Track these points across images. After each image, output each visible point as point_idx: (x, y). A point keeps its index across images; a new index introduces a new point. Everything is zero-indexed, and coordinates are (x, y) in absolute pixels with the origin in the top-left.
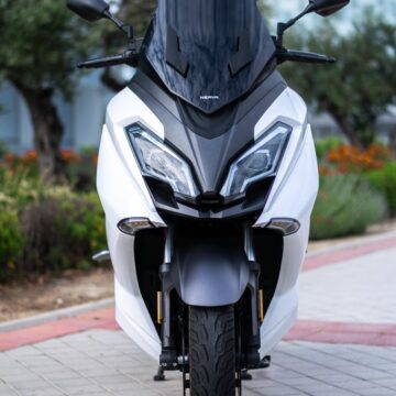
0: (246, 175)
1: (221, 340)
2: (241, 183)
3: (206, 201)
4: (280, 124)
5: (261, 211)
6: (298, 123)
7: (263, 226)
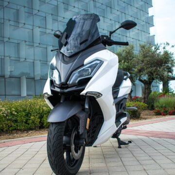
0: (79, 77)
1: (55, 136)
2: (77, 79)
3: (63, 86)
4: (98, 60)
5: (84, 89)
6: (106, 60)
7: (84, 95)
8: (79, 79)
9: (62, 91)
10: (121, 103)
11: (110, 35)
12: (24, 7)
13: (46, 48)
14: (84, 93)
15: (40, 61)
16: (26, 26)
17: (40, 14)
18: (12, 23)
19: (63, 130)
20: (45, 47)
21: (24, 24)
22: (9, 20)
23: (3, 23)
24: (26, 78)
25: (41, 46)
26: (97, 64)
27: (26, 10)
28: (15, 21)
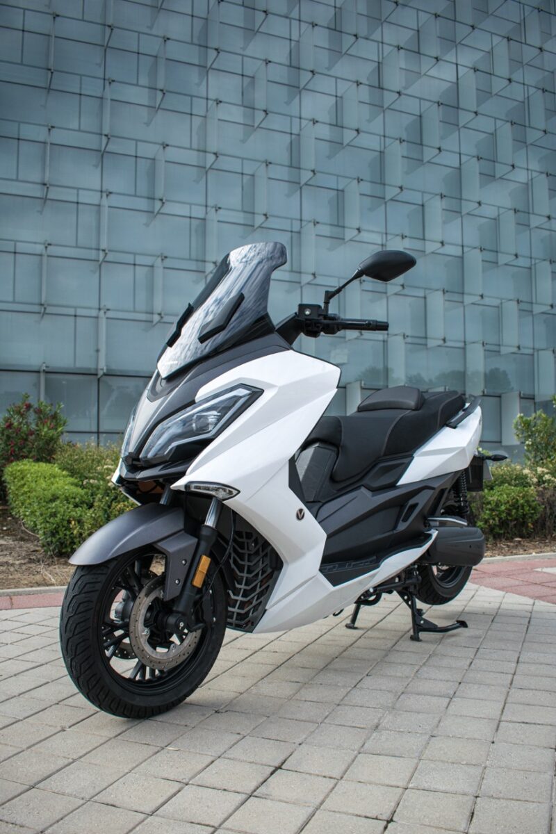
2: (170, 444)
4: (243, 386)
5: (182, 474)
6: (272, 386)
7: (183, 489)
8: (174, 444)
9: (131, 476)
10: (411, 502)
11: (327, 303)
12: (359, 180)
13: (425, 298)
14: (180, 484)
15: (405, 336)
16: (365, 236)
17: (405, 195)
18: (325, 230)
19: (99, 587)
20: (421, 294)
21: (359, 230)
22: (316, 223)
23: (299, 233)
24: (363, 389)
25: (406, 291)
26: (237, 398)
27: (366, 187)
28: (331, 225)
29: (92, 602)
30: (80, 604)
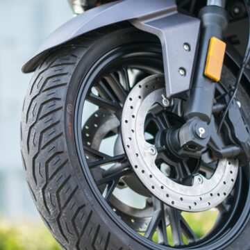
29: (59, 99)
30: (43, 104)
